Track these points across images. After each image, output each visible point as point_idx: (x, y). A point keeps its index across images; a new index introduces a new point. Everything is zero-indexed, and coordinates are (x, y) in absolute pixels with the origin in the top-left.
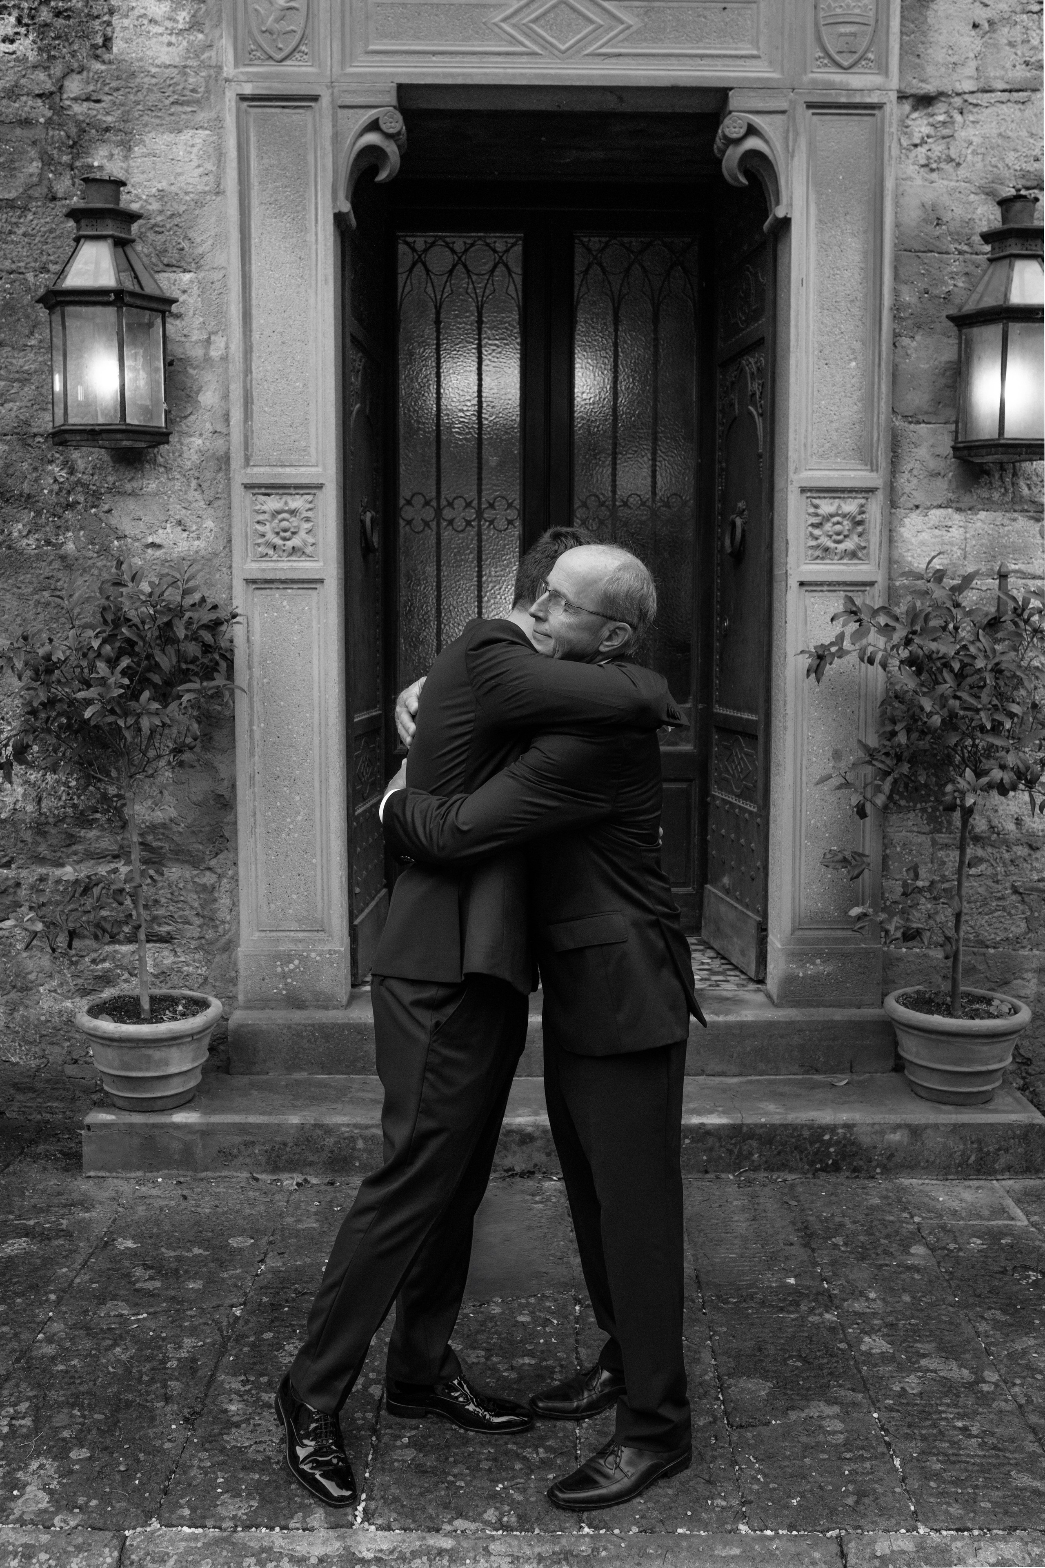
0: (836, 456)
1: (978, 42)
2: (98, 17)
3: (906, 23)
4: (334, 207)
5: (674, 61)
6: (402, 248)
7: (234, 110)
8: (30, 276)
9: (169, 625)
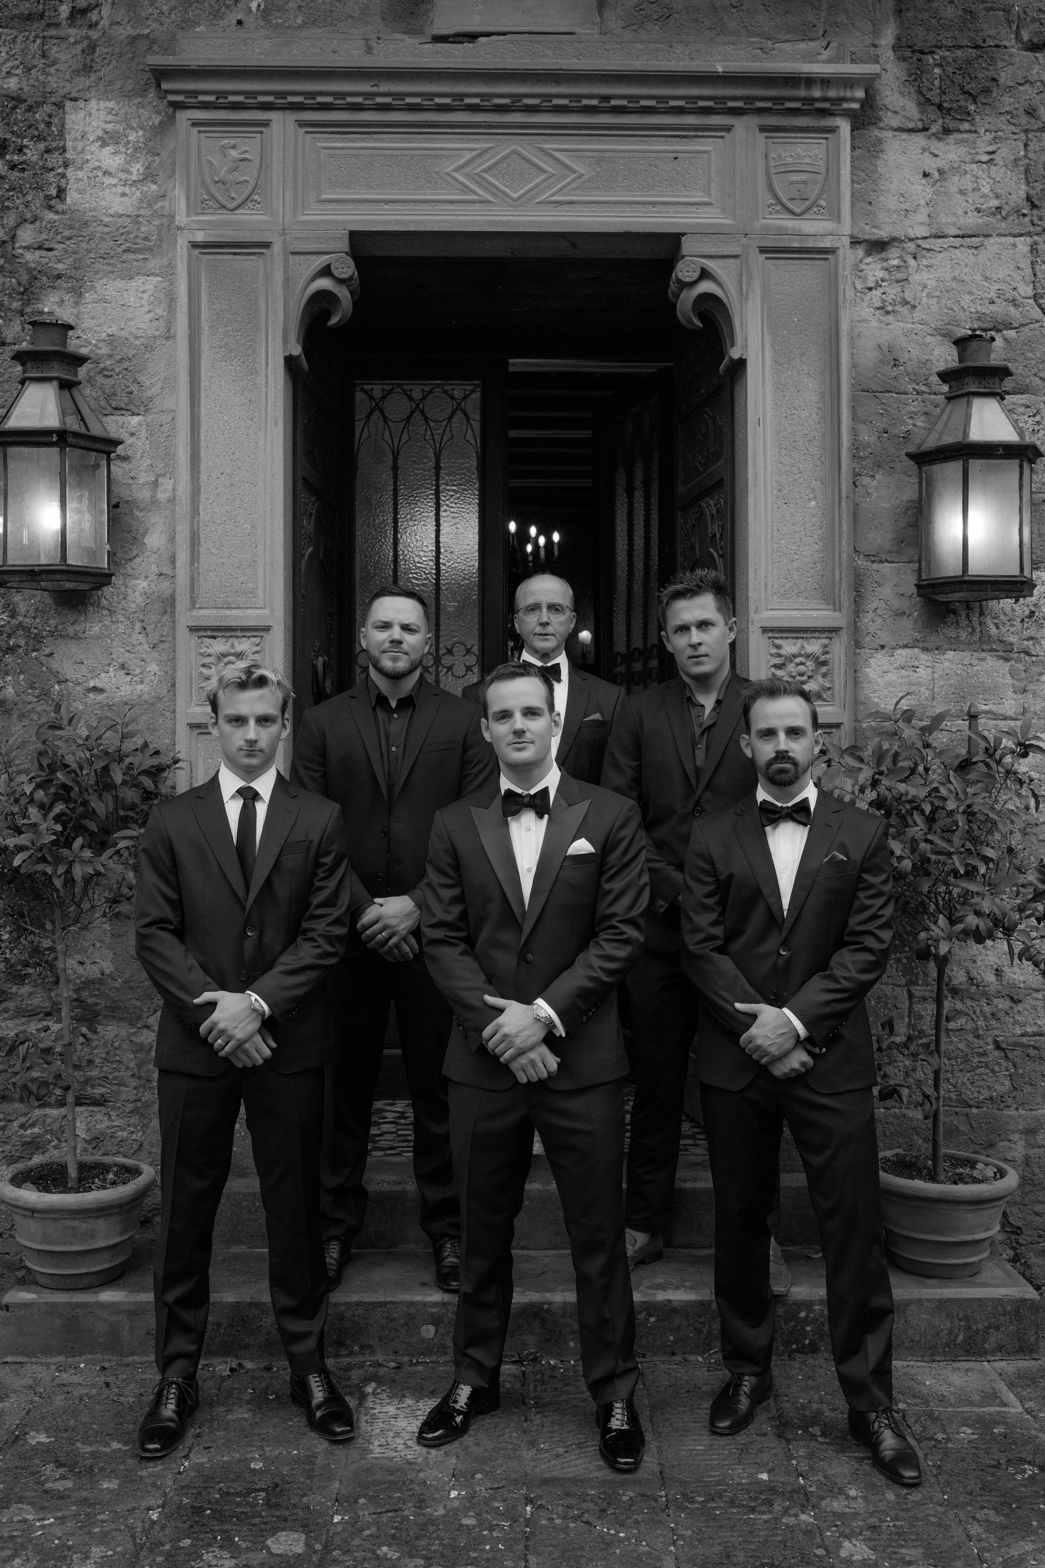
0: (798, 596)
1: (929, 190)
2: (52, 169)
3: (857, 172)
4: (284, 351)
5: (626, 208)
6: (359, 396)
7: (185, 257)
9: (106, 769)
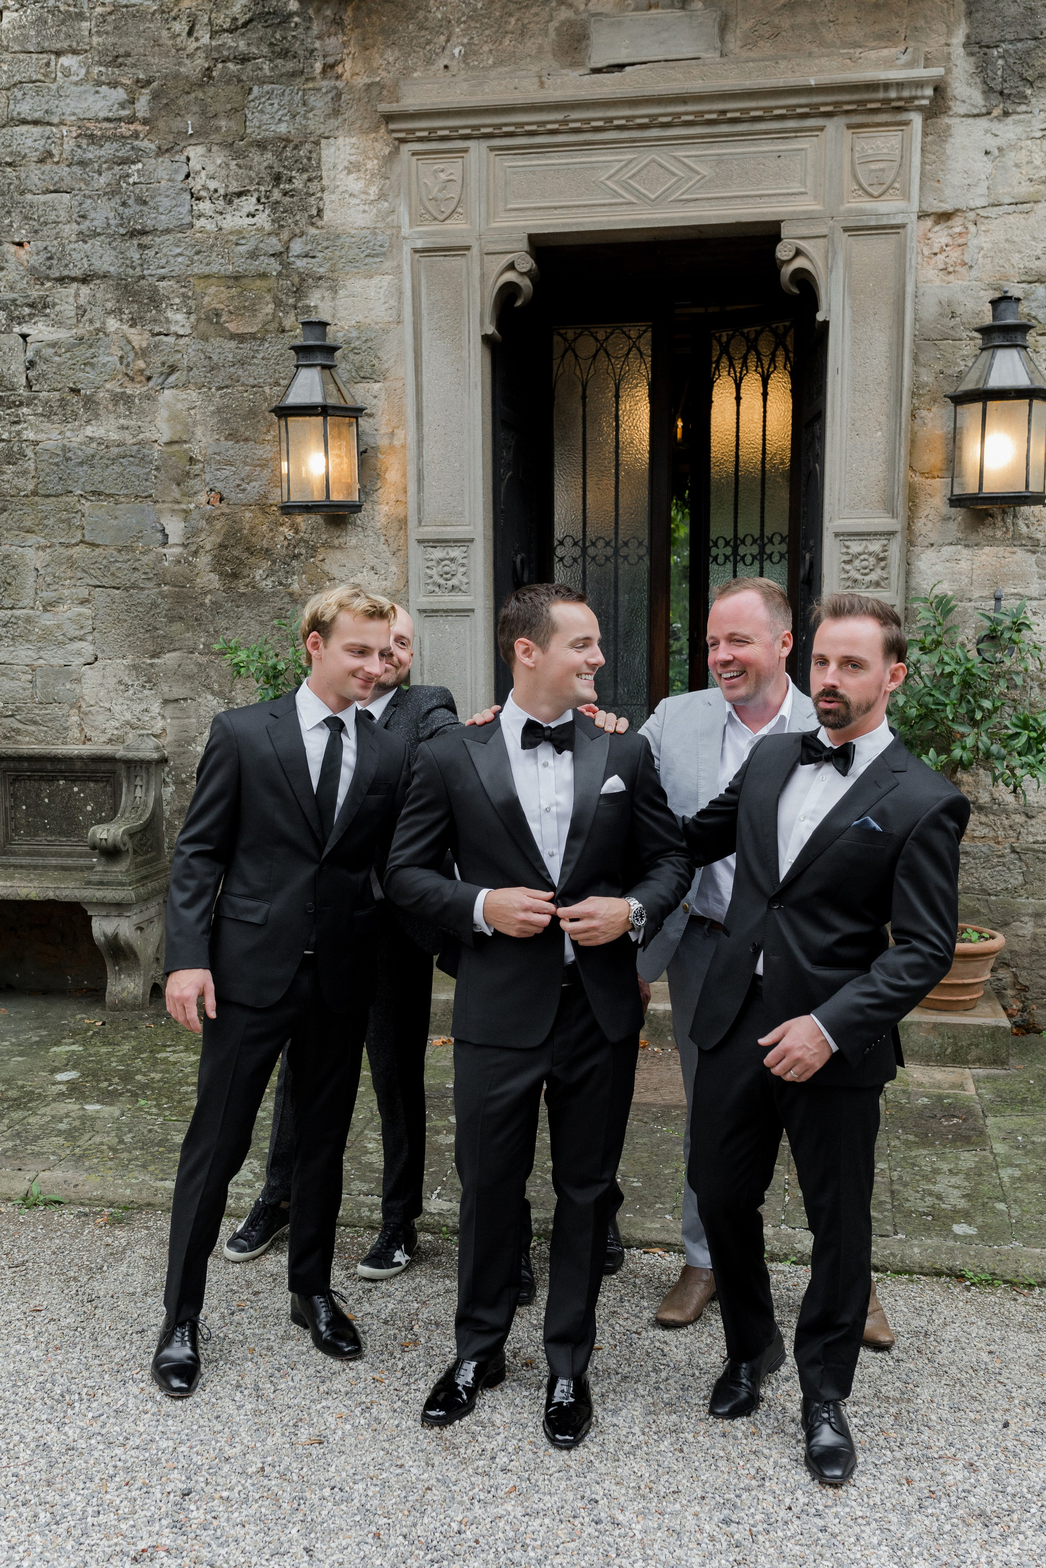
0: (864, 508)
1: (990, 165)
2: (313, 194)
3: (927, 156)
4: (482, 332)
5: (739, 201)
6: (556, 338)
7: (410, 259)
8: (267, 389)
